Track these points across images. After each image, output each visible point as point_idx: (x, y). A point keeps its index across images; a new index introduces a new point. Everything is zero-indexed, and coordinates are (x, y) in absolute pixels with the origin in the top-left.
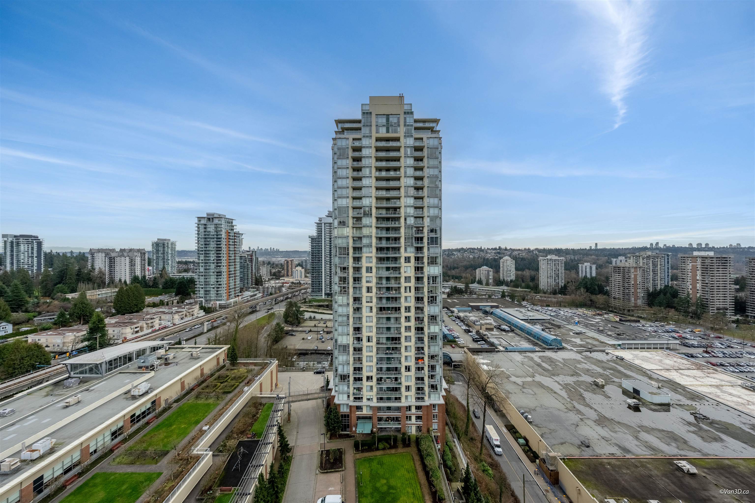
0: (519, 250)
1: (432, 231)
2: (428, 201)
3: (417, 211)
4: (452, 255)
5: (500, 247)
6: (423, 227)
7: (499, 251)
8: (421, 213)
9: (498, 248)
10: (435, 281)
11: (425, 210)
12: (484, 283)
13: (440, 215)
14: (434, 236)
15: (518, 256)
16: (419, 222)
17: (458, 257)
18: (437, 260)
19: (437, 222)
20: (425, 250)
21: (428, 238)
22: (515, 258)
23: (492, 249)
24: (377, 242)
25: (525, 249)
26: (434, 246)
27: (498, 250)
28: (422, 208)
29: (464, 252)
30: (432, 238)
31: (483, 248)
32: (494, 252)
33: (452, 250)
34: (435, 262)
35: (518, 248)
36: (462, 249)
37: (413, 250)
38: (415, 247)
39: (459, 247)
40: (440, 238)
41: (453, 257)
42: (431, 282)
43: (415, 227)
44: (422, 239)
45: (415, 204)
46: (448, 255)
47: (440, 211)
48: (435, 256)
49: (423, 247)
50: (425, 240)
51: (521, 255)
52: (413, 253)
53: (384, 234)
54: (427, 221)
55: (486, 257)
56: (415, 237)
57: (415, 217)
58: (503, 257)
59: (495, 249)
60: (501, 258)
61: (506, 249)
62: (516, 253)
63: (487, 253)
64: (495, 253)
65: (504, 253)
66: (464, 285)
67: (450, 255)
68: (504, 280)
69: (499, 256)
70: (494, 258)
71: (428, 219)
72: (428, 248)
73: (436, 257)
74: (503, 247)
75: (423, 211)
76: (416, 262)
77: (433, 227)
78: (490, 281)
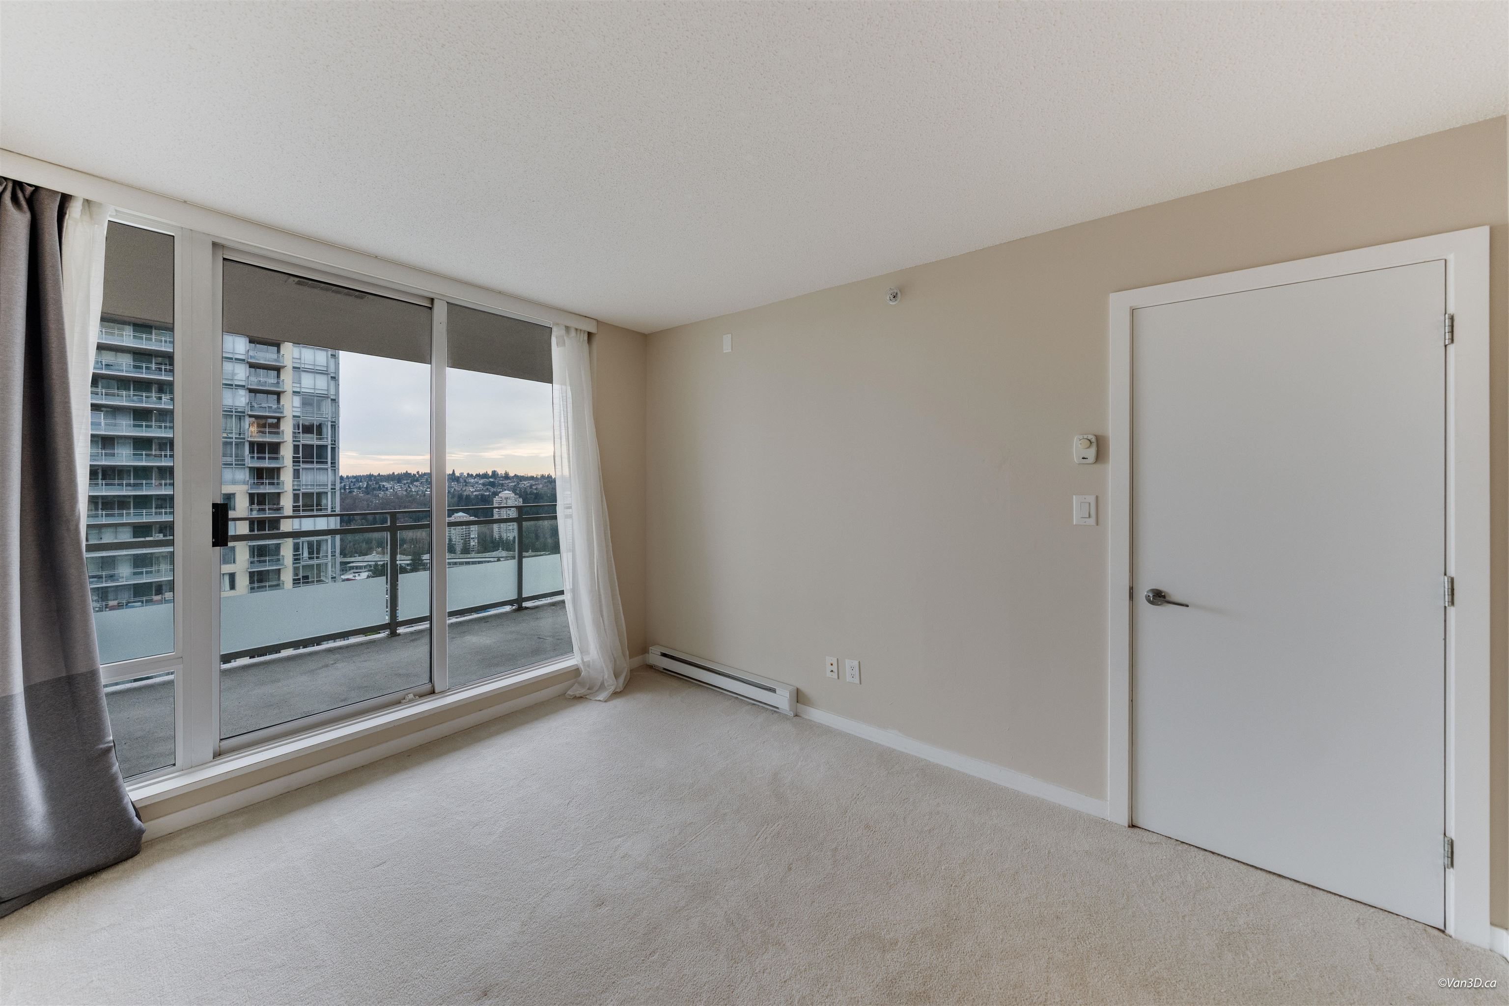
0: (532, 478)
1: (308, 429)
2: (296, 355)
3: (257, 375)
4: (380, 488)
5: (494, 472)
6: (279, 419)
7: (491, 480)
8: (274, 381)
9: (490, 474)
10: (318, 553)
11: (287, 376)
12: (458, 548)
13: (332, 392)
14: (316, 442)
15: (529, 491)
16: (264, 405)
17: (395, 494)
18: (324, 502)
19: (323, 408)
20: (287, 477)
21: (296, 448)
22: (524, 495)
23: (478, 475)
24: (95, 451)
25: (543, 476)
26: (315, 466)
27: (491, 477)
28: (278, 369)
29: (412, 483)
30: (308, 448)
31: (457, 474)
32: (481, 481)
33: (380, 478)
34: (319, 504)
35: (529, 475)
36: (407, 475)
37: (243, 475)
38: (250, 468)
39: (399, 470)
40: (333, 449)
41: (381, 494)
42: (306, 554)
43: (250, 416)
44: (275, 448)
45: (251, 357)
46: (368, 490)
47: (332, 383)
48: (316, 490)
49: (279, 469)
50: (287, 453)
51: (534, 487)
52: (244, 483)
53: (125, 428)
54: (291, 406)
55: (465, 494)
56: (252, 444)
57: (251, 391)
58: (500, 492)
59: (485, 476)
60: (496, 494)
61: (507, 477)
62: (526, 484)
63: (466, 483)
64: (484, 484)
65: (502, 485)
66: (410, 557)
67: (374, 489)
68: (500, 537)
69: (492, 490)
70: (482, 495)
71: (297, 401)
72: (296, 474)
73: (319, 495)
74: (501, 471)
75: (278, 376)
76: (255, 507)
77: (313, 419)
78: (472, 543)
